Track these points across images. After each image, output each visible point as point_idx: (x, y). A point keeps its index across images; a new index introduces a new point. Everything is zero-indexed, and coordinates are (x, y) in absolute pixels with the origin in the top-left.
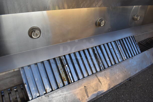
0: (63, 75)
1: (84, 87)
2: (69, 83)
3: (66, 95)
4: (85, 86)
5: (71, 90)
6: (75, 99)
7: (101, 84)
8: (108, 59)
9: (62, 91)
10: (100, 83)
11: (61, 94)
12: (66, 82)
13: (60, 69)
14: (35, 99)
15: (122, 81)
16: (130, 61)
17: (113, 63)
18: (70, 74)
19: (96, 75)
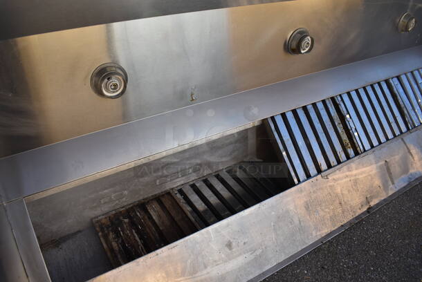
0: (344, 137)
1: (384, 162)
2: (357, 153)
3: (357, 177)
4: (386, 161)
5: (364, 167)
6: (372, 187)
7: (413, 158)
9: (349, 168)
10: (410, 157)
11: (347, 173)
12: (351, 152)
13: (336, 124)
14: (304, 181)
18: (356, 134)
19: (402, 139)
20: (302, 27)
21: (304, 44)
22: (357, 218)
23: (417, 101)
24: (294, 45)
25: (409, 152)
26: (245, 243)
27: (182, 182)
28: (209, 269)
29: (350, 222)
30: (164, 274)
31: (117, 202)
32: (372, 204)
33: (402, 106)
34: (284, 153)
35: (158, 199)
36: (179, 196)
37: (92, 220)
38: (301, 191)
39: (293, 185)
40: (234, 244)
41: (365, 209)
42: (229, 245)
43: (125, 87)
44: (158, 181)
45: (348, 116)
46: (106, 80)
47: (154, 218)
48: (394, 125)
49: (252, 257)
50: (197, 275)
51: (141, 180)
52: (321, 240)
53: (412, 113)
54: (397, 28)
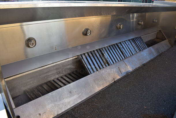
1: (118, 68)
2: (109, 65)
6: (115, 75)
7: (127, 66)
8: (127, 52)
12: (107, 65)
14: (92, 73)
15: (140, 66)
16: (142, 53)
17: (131, 54)
18: (108, 59)
19: (123, 61)
20: (87, 27)
21: (88, 32)
22: (111, 84)
23: (127, 50)
24: (85, 33)
25: (126, 64)
26: (75, 92)
27: (54, 78)
28: (64, 100)
29: (109, 85)
30: (50, 101)
31: (32, 84)
32: (115, 80)
33: (122, 51)
34: (86, 65)
35: (46, 83)
36: (53, 82)
37: (24, 91)
38: (92, 76)
39: (89, 74)
40: (72, 92)
41: (113, 81)
42: (70, 92)
43: (36, 44)
44: (46, 77)
45: (105, 54)
46: (30, 42)
47: (45, 88)
48: (120, 57)
49: (78, 96)
50: (61, 101)
51: (40, 76)
52: (100, 91)
53: (126, 53)
54: (117, 28)
